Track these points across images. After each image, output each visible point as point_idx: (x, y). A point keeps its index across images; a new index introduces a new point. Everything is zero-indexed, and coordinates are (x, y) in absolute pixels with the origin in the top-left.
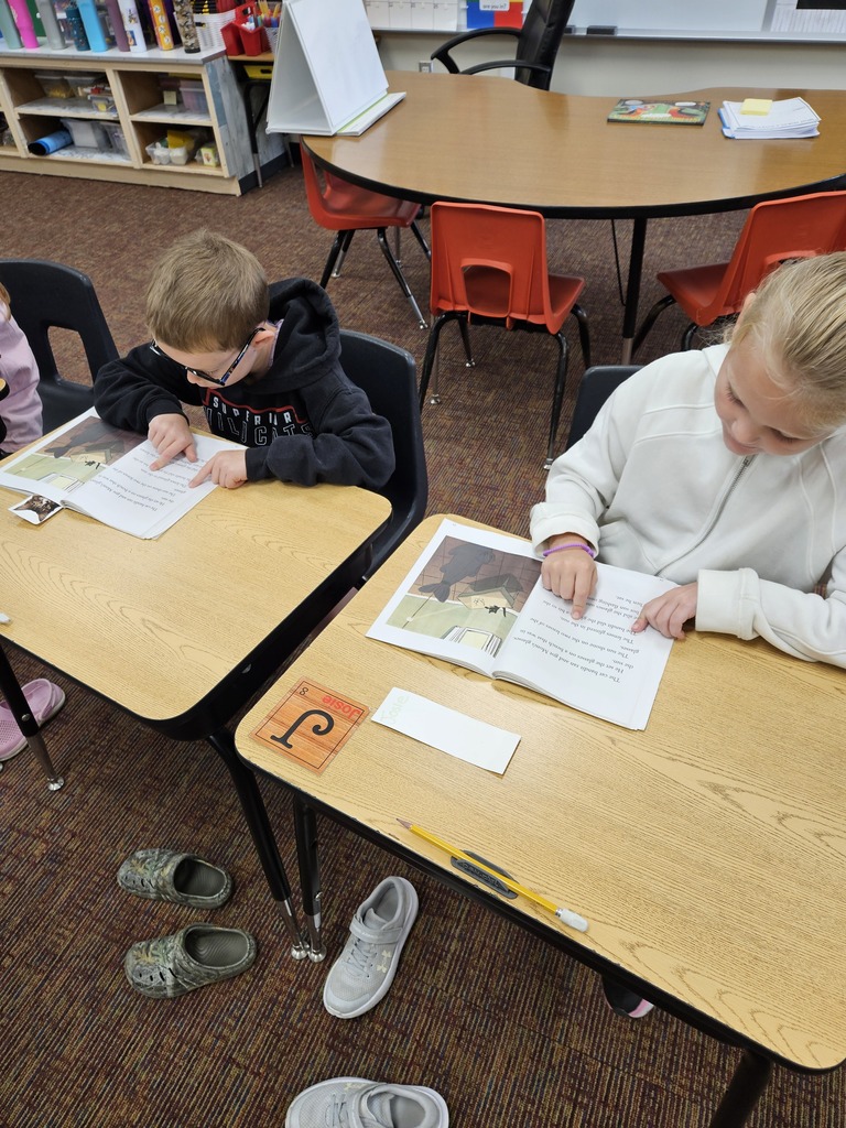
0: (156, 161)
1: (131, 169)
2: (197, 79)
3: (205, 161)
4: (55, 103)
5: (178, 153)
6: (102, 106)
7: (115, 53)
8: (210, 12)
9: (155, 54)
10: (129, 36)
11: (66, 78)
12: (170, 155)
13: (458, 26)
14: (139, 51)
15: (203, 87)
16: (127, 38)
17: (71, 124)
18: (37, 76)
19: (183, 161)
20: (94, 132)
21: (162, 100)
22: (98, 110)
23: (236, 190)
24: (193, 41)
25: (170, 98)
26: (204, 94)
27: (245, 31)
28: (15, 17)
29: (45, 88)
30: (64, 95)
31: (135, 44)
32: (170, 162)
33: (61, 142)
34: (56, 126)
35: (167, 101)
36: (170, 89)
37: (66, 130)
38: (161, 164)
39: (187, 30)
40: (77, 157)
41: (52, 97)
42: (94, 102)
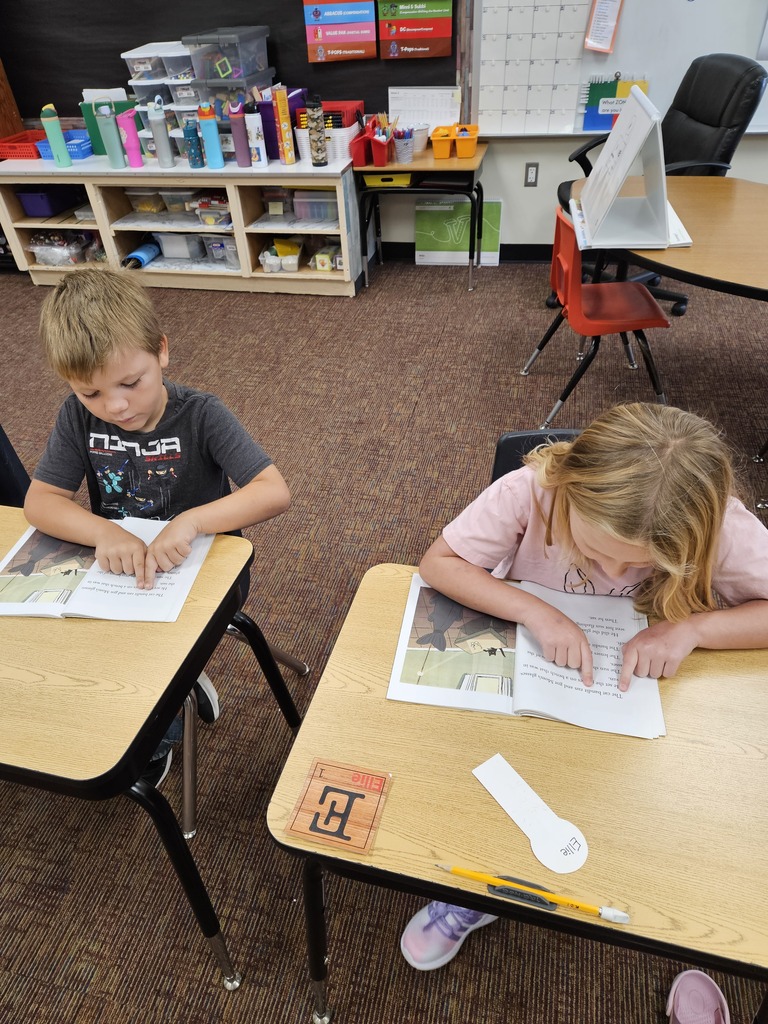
0: (266, 268)
1: (240, 277)
2: (332, 191)
3: (319, 266)
4: (147, 217)
5: (292, 260)
6: (210, 220)
7: (233, 168)
8: (334, 127)
9: (277, 168)
10: (254, 152)
11: (160, 193)
12: (282, 264)
13: (575, 129)
14: (261, 167)
15: (336, 198)
16: (250, 155)
17: (161, 237)
18: (127, 193)
19: (296, 268)
20: (188, 244)
21: (265, 210)
22: (204, 222)
23: (351, 291)
24: (323, 155)
25: (276, 209)
26: (336, 203)
27: (378, 143)
28: (124, 138)
29: (134, 204)
30: (154, 210)
31: (260, 160)
32: (281, 269)
33: (152, 255)
34: (147, 239)
35: (272, 211)
36: (276, 199)
37: (158, 244)
38: (272, 272)
39: (319, 144)
40: (175, 269)
41: (140, 212)
42: (203, 216)
